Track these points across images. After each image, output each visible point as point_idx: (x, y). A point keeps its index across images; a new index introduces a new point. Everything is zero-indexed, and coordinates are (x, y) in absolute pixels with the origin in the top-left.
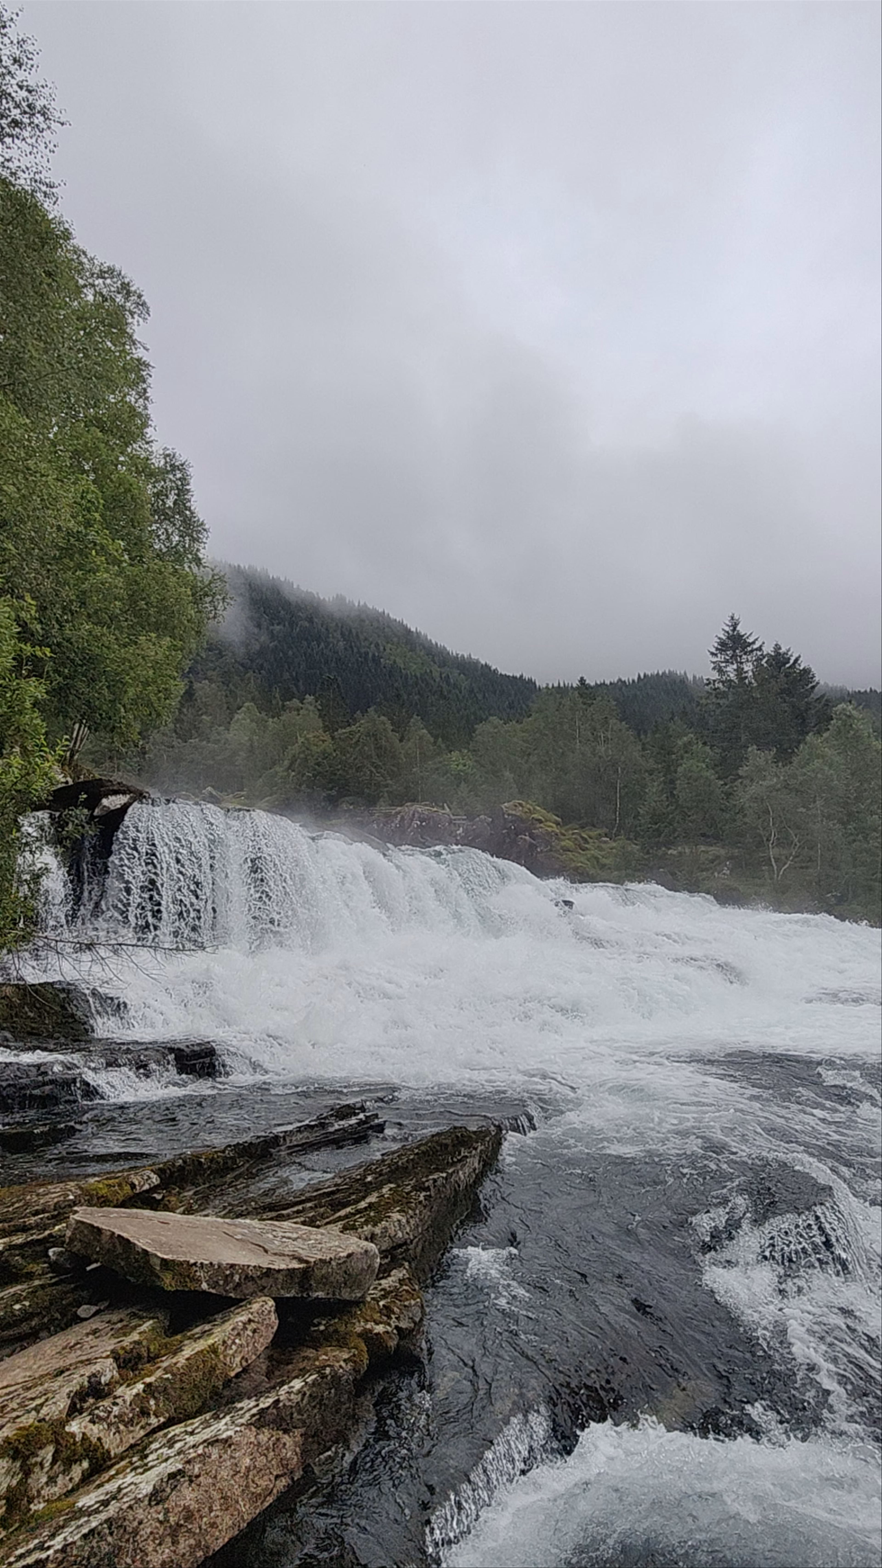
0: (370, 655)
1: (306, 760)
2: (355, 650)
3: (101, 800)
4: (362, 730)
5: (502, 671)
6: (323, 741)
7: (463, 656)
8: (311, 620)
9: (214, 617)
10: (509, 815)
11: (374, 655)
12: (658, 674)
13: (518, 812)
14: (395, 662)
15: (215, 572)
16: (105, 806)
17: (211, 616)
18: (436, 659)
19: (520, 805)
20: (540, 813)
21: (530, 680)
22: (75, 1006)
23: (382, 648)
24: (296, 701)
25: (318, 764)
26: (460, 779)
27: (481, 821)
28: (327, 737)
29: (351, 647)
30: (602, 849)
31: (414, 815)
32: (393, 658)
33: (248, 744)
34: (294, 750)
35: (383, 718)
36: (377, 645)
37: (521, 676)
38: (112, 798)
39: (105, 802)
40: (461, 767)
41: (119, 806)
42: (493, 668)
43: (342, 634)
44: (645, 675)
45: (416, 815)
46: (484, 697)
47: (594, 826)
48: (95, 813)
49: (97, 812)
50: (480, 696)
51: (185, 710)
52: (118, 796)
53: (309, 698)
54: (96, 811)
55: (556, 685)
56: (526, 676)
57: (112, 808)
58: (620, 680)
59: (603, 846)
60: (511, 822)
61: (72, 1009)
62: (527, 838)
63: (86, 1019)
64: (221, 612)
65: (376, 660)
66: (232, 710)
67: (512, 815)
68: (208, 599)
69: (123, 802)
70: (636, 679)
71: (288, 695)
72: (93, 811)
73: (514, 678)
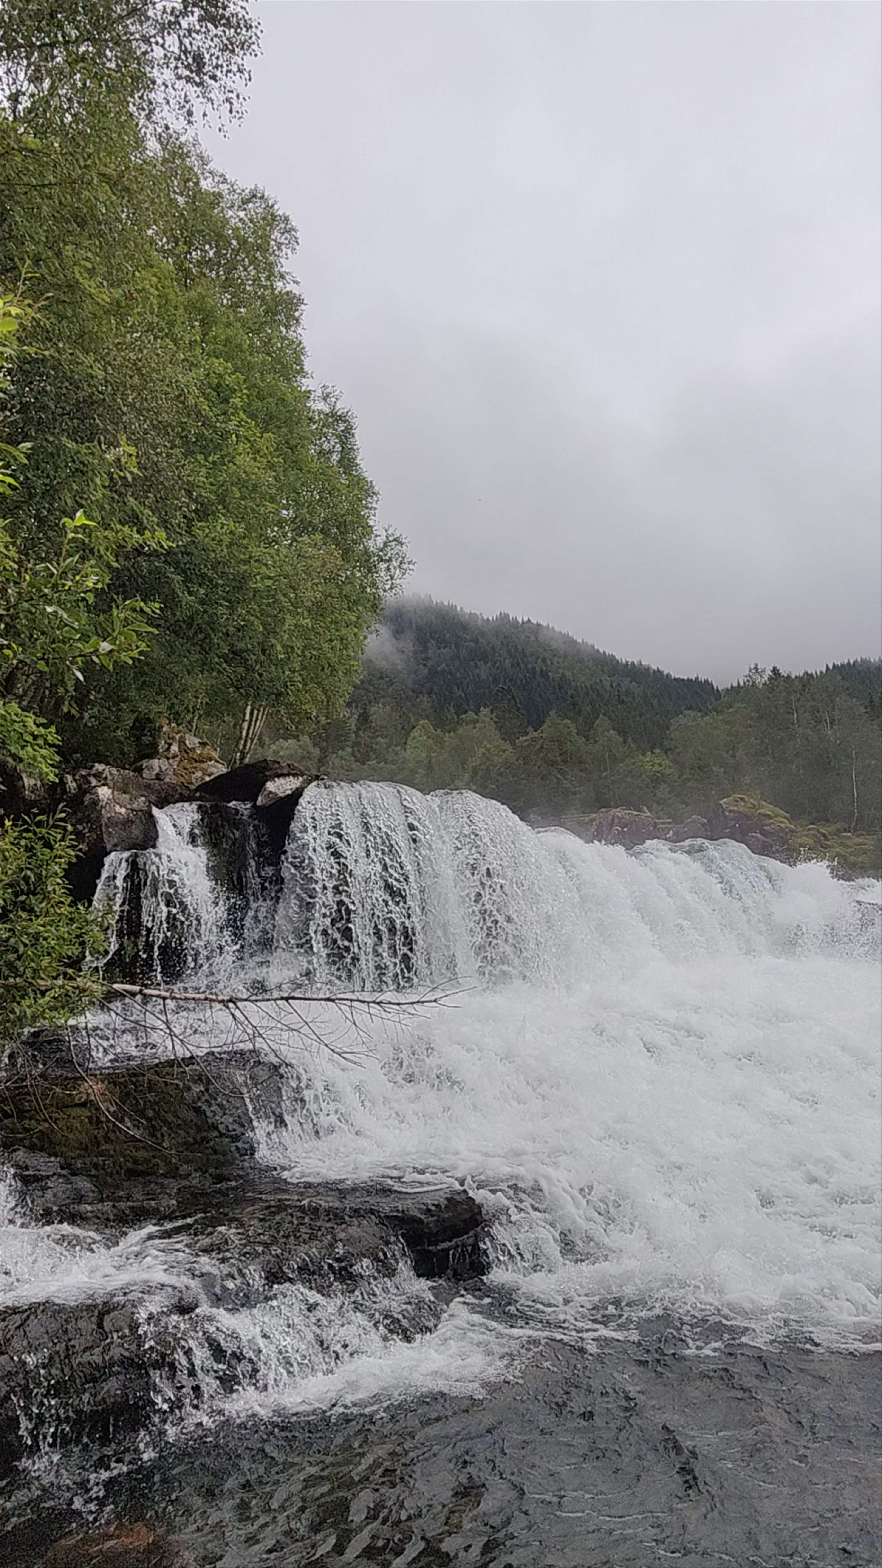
0: (538, 669)
1: (488, 770)
2: (523, 666)
3: (264, 784)
4: (544, 735)
5: (675, 675)
6: (504, 751)
7: (633, 663)
8: (476, 641)
9: (391, 588)
10: (730, 811)
11: (542, 670)
12: (849, 663)
13: (741, 807)
14: (563, 675)
15: (390, 532)
16: (270, 792)
17: (387, 587)
18: (605, 668)
19: (742, 799)
20: (767, 809)
21: (706, 681)
22: (220, 1106)
23: (549, 662)
24: (472, 715)
25: (501, 775)
26: (657, 780)
27: (694, 821)
28: (507, 746)
29: (518, 664)
30: (847, 846)
31: (613, 820)
32: (561, 670)
33: (426, 761)
34: (473, 762)
35: (567, 721)
36: (544, 660)
37: (697, 678)
38: (280, 781)
39: (270, 786)
40: (656, 768)
41: (289, 792)
42: (666, 672)
43: (509, 652)
44: (834, 666)
45: (616, 820)
46: (659, 701)
47: (827, 821)
48: (259, 803)
49: (260, 801)
50: (655, 702)
51: (361, 733)
52: (287, 779)
53: (485, 711)
54: (260, 798)
55: (735, 684)
56: (702, 678)
57: (282, 795)
58: (806, 673)
59: (848, 842)
60: (734, 819)
61: (212, 1112)
62: (759, 835)
63: (239, 1130)
64: (398, 581)
65: (544, 674)
66: (407, 730)
67: (734, 811)
68: (383, 566)
69: (294, 786)
70: (824, 671)
71: (460, 710)
72: (256, 800)
73: (689, 680)
